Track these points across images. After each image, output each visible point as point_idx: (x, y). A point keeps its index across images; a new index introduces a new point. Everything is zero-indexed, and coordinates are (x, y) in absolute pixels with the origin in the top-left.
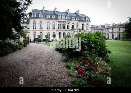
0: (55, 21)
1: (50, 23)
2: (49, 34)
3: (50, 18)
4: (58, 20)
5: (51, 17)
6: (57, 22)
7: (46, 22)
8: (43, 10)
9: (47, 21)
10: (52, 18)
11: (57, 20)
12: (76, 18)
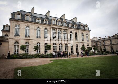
0: (48, 27)
1: (41, 29)
2: (38, 45)
3: (40, 22)
4: (52, 26)
5: (42, 21)
6: (51, 29)
7: (36, 28)
8: (32, 12)
9: (37, 26)
10: (44, 22)
11: (50, 26)
12: (75, 26)
